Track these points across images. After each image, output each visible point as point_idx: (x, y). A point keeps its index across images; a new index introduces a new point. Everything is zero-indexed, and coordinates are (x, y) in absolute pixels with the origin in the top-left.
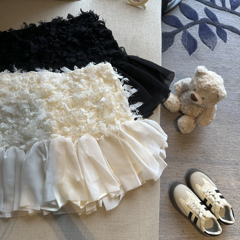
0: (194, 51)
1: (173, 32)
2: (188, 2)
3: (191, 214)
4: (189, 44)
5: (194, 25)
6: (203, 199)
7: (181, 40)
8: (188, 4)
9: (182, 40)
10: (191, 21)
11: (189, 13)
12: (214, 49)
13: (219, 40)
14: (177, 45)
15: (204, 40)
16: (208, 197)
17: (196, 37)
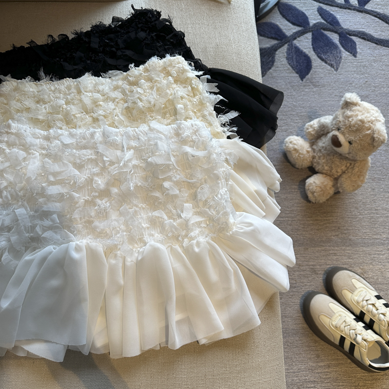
0: (307, 74)
1: (273, 47)
2: (290, 1)
3: (343, 339)
4: (299, 63)
5: (304, 34)
6: (358, 313)
7: (287, 57)
8: (291, 4)
9: (287, 59)
10: (297, 29)
11: (294, 17)
12: (339, 69)
13: (345, 54)
14: (280, 66)
15: (322, 55)
16: (365, 308)
17: (309, 52)
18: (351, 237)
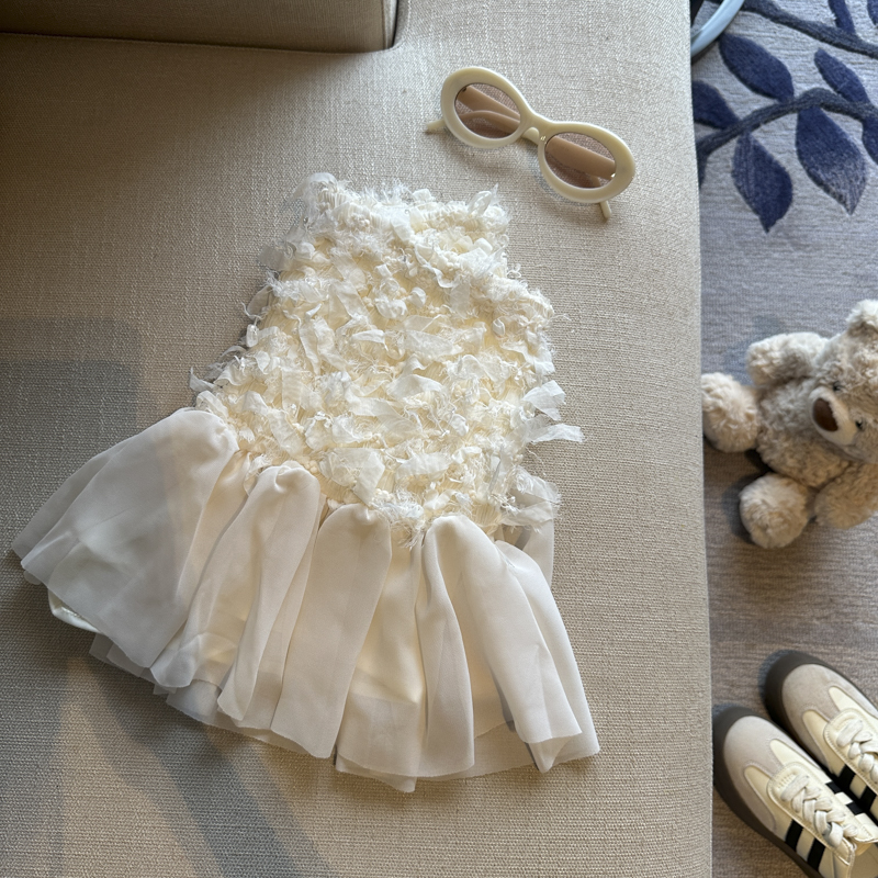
0: (781, 215)
1: (701, 143)
2: (751, 32)
3: (795, 830)
4: (762, 187)
5: (779, 117)
6: (838, 770)
7: (733, 172)
8: (752, 38)
9: (735, 175)
10: (762, 102)
11: (756, 73)
12: (858, 207)
13: (874, 171)
14: (715, 191)
15: (819, 172)
16: (857, 761)
17: (789, 161)
18: (859, 624)
